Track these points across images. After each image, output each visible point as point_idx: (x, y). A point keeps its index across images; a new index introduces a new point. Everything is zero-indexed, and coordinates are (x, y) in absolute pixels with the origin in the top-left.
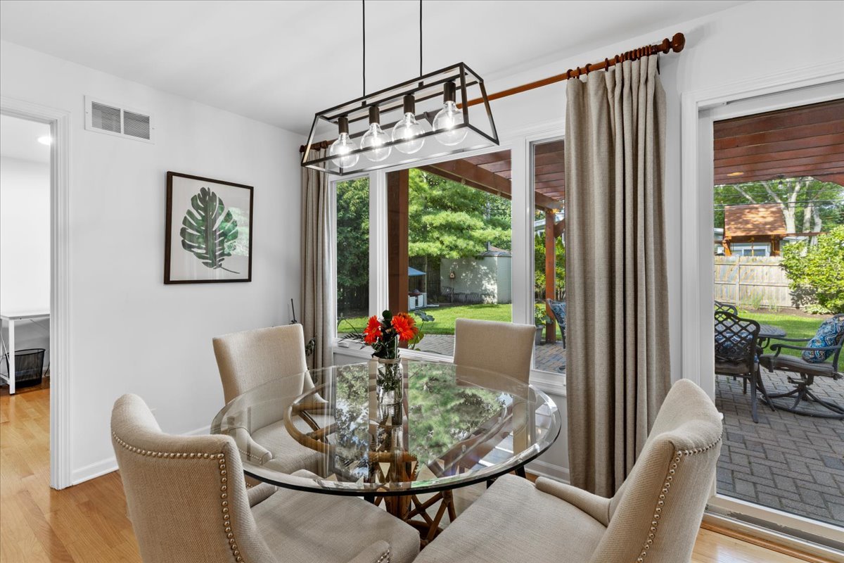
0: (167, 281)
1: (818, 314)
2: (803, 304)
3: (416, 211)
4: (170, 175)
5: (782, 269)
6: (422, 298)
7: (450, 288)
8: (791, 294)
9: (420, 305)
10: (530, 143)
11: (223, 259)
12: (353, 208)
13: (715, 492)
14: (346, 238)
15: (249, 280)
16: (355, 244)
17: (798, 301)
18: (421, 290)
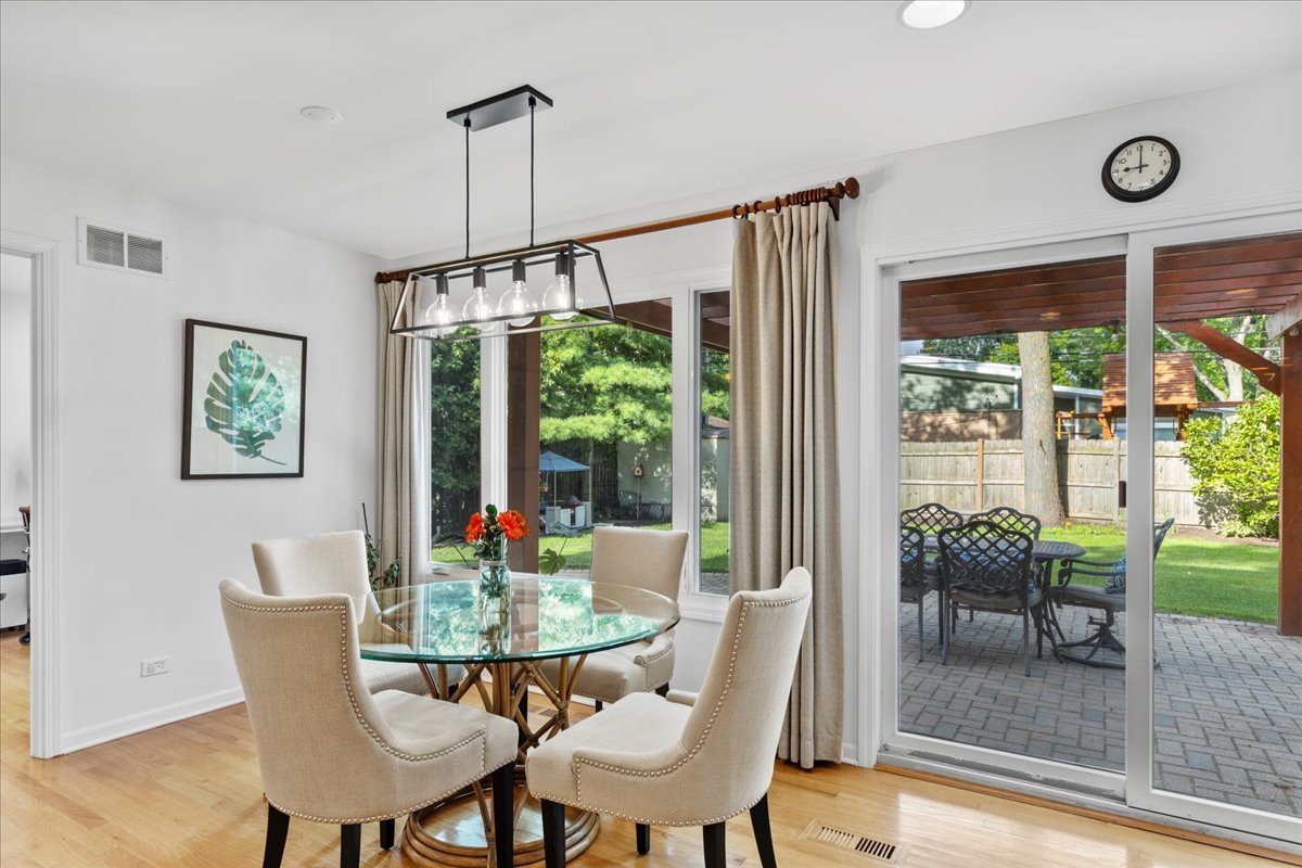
0: (185, 474)
1: (1236, 537)
2: (1216, 521)
3: (573, 359)
4: (190, 325)
5: (1186, 462)
6: (583, 512)
7: (634, 494)
8: (1197, 503)
9: (580, 522)
10: (696, 292)
11: (263, 444)
12: (458, 353)
13: (897, 730)
14: (446, 405)
15: (300, 474)
16: (461, 415)
17: (1208, 515)
18: (582, 497)
